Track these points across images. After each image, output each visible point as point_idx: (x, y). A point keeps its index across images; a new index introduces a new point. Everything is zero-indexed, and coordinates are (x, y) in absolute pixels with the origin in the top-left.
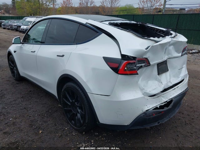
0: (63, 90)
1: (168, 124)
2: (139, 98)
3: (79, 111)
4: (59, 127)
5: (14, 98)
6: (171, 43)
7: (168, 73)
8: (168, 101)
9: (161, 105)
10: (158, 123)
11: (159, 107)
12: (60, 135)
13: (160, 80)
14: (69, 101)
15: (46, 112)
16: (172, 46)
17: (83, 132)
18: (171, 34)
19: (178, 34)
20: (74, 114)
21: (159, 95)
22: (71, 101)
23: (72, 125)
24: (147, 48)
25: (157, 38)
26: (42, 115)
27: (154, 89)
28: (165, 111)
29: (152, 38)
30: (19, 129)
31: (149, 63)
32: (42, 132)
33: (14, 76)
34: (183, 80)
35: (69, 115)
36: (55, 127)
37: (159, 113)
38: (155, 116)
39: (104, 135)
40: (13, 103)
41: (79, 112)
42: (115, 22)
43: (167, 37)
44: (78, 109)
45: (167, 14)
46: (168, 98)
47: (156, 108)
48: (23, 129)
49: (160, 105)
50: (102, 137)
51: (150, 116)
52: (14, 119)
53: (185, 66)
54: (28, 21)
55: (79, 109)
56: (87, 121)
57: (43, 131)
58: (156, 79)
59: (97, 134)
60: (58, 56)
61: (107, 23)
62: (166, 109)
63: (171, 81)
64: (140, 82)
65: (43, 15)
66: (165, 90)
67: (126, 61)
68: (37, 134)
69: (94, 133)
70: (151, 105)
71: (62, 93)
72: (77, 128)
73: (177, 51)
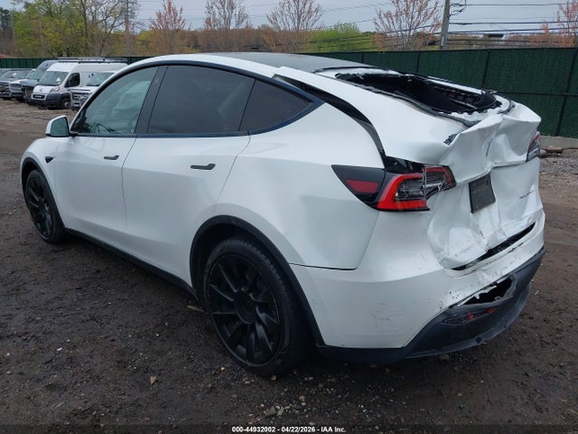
0: (209, 262)
1: (496, 346)
2: (430, 274)
3: (262, 316)
4: (201, 365)
5: (55, 293)
6: (501, 126)
7: (494, 208)
8: (498, 282)
9: (483, 292)
10: (479, 340)
11: (478, 298)
12: (210, 385)
13: (478, 226)
14: (229, 291)
15: (156, 326)
16: (503, 136)
17: (271, 377)
18: (499, 104)
19: (517, 104)
20: (246, 325)
21: (475, 267)
22: (236, 291)
23: (238, 358)
24: (449, 140)
25: (466, 114)
26: (147, 335)
27: (465, 251)
28: (496, 307)
29: (454, 114)
30: (89, 376)
31: (454, 181)
32: (156, 381)
33: (43, 229)
34: (532, 226)
35: (228, 332)
36: (191, 366)
37: (483, 313)
38: (473, 320)
39: (330, 382)
40: (56, 304)
41: (264, 321)
42: (352, 72)
43: (490, 110)
44: (258, 311)
45: (451, 49)
46: (499, 272)
47: (473, 300)
48: (102, 373)
49: (480, 292)
50: (325, 387)
51: (460, 319)
52: (69, 348)
53: (534, 188)
54: (55, 72)
55: (261, 312)
56: (286, 344)
57: (159, 379)
58: (467, 224)
59: (311, 378)
60: (193, 167)
61: (333, 74)
62: (498, 301)
63: (504, 229)
64: (430, 231)
65: (97, 53)
66: (491, 253)
67: (399, 175)
68: (144, 386)
69: (303, 378)
70: (459, 292)
71: (207, 271)
72: (253, 365)
73: (517, 150)
